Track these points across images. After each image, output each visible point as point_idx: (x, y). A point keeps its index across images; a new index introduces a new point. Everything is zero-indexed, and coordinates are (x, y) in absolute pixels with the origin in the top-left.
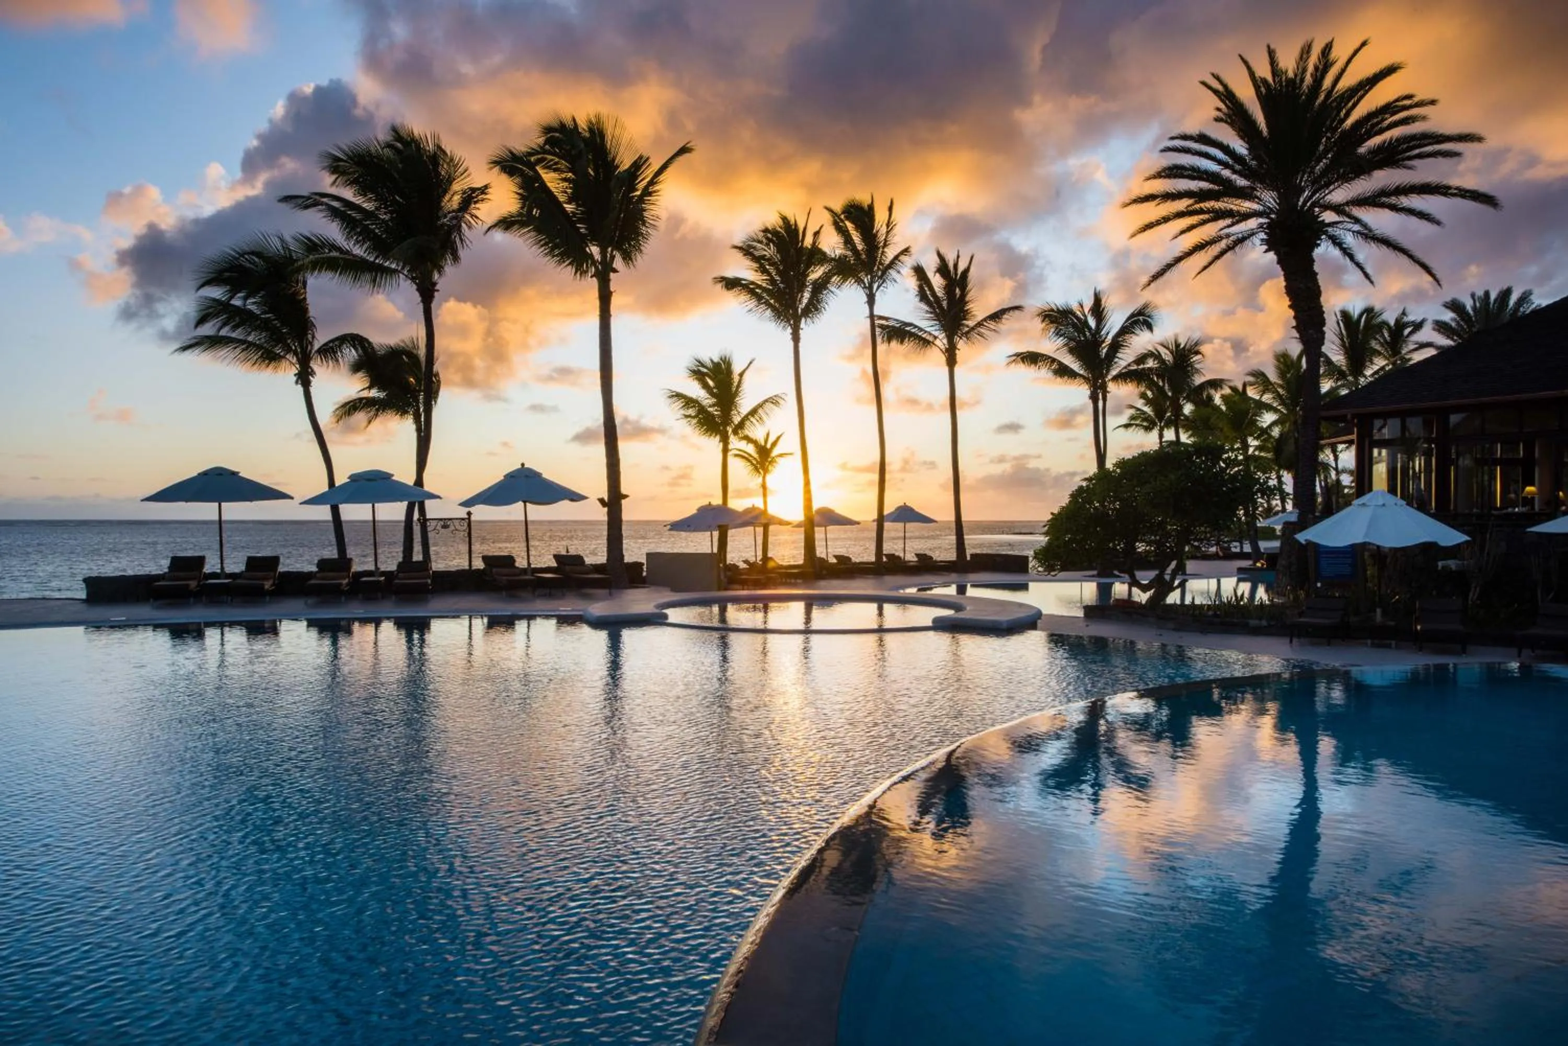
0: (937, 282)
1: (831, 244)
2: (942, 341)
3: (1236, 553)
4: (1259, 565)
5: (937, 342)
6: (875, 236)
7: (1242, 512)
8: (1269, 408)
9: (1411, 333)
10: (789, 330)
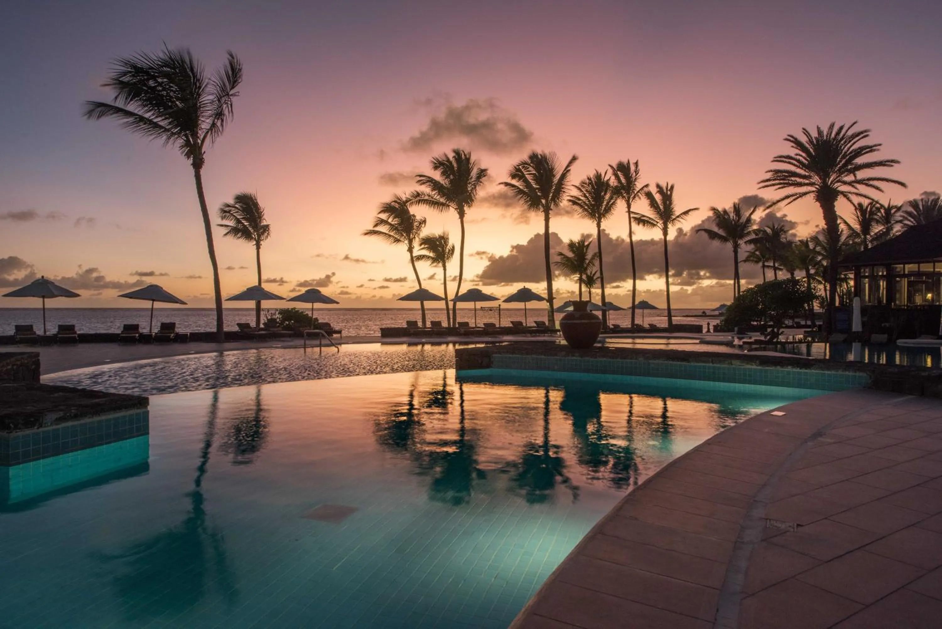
0: (658, 197)
1: (613, 182)
2: (660, 224)
3: (803, 325)
4: (815, 329)
5: (658, 225)
6: (631, 177)
7: (806, 305)
8: (819, 253)
9: (895, 212)
10: (596, 222)
